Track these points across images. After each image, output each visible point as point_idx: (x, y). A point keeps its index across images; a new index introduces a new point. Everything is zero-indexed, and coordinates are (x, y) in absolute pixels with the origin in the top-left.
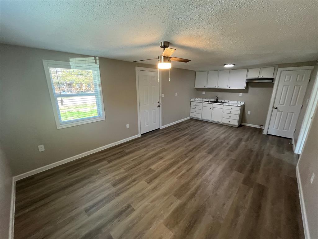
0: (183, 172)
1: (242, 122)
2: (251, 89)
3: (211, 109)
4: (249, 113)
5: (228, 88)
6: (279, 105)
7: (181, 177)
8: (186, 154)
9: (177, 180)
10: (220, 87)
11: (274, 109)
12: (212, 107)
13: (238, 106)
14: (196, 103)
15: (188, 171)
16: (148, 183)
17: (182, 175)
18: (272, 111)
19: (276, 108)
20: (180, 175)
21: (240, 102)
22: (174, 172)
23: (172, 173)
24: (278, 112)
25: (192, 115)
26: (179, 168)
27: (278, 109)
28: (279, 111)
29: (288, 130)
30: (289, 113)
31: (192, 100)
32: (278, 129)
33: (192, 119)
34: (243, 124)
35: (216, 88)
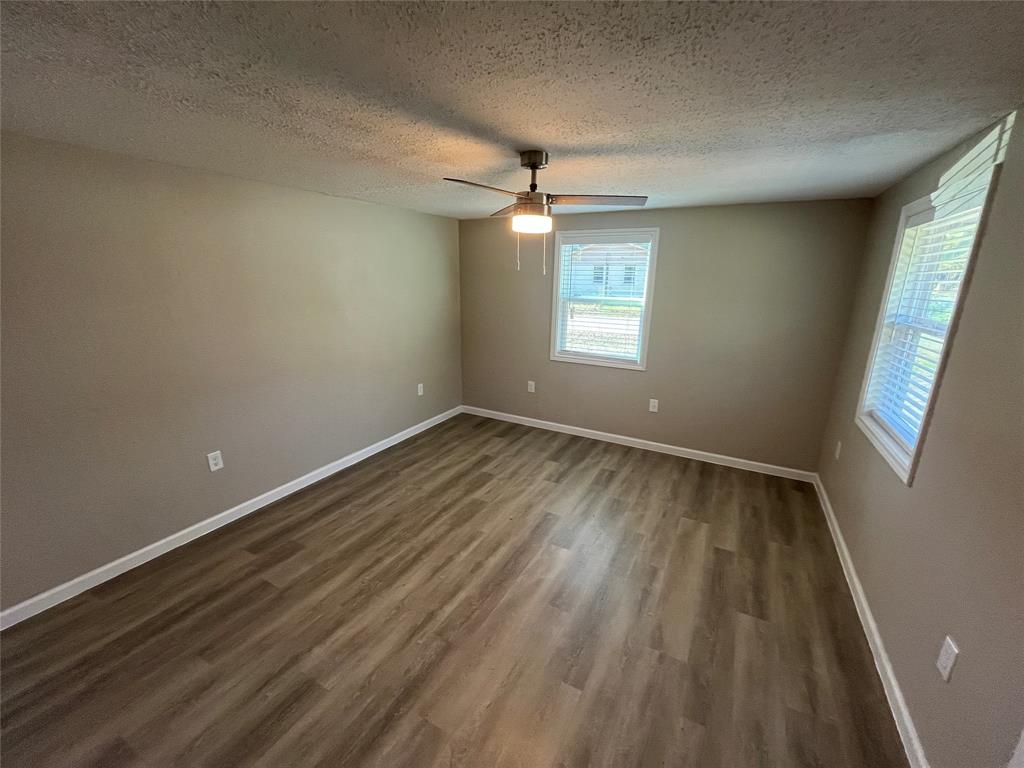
0: (464, 554)
7: (472, 539)
8: (448, 648)
9: (484, 530)
15: (450, 559)
16: (549, 514)
17: (467, 544)
20: (475, 544)
22: (495, 550)
23: (499, 544)
26: (479, 565)
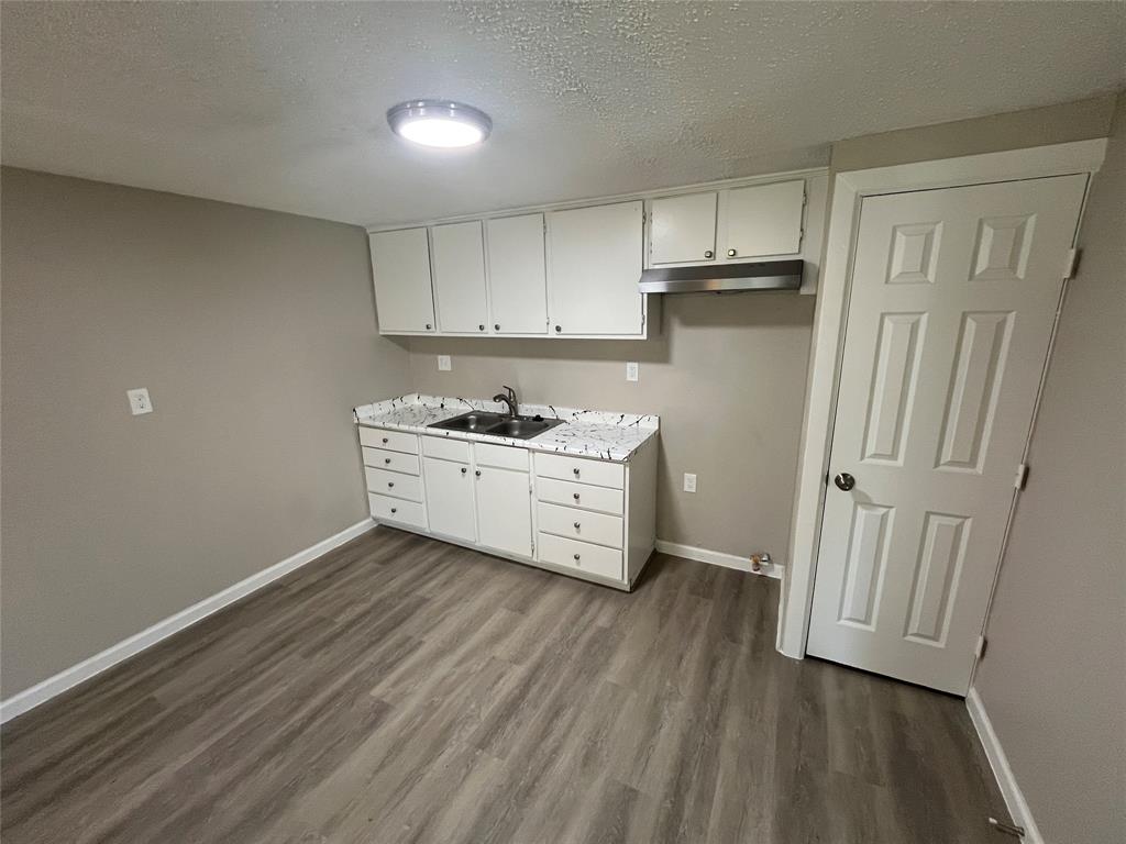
1: (662, 539)
2: (683, 338)
3: (471, 474)
4: (689, 483)
5: (553, 335)
6: (862, 458)
10: (512, 330)
11: (833, 488)
12: (471, 459)
13: (610, 460)
14: (385, 434)
18: (822, 504)
19: (847, 483)
21: (634, 418)
24: (861, 511)
25: (381, 511)
27: (858, 486)
28: (868, 503)
29: (936, 638)
30: (934, 521)
31: (364, 413)
32: (872, 628)
33: (384, 531)
34: (667, 547)
35: (490, 333)
